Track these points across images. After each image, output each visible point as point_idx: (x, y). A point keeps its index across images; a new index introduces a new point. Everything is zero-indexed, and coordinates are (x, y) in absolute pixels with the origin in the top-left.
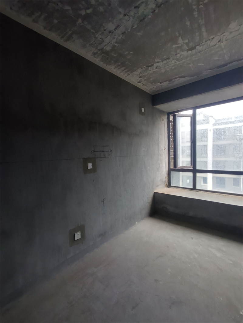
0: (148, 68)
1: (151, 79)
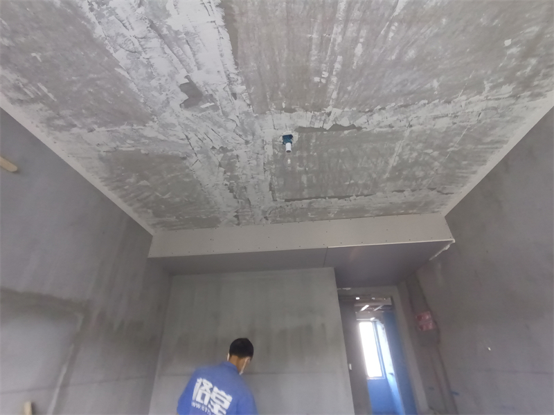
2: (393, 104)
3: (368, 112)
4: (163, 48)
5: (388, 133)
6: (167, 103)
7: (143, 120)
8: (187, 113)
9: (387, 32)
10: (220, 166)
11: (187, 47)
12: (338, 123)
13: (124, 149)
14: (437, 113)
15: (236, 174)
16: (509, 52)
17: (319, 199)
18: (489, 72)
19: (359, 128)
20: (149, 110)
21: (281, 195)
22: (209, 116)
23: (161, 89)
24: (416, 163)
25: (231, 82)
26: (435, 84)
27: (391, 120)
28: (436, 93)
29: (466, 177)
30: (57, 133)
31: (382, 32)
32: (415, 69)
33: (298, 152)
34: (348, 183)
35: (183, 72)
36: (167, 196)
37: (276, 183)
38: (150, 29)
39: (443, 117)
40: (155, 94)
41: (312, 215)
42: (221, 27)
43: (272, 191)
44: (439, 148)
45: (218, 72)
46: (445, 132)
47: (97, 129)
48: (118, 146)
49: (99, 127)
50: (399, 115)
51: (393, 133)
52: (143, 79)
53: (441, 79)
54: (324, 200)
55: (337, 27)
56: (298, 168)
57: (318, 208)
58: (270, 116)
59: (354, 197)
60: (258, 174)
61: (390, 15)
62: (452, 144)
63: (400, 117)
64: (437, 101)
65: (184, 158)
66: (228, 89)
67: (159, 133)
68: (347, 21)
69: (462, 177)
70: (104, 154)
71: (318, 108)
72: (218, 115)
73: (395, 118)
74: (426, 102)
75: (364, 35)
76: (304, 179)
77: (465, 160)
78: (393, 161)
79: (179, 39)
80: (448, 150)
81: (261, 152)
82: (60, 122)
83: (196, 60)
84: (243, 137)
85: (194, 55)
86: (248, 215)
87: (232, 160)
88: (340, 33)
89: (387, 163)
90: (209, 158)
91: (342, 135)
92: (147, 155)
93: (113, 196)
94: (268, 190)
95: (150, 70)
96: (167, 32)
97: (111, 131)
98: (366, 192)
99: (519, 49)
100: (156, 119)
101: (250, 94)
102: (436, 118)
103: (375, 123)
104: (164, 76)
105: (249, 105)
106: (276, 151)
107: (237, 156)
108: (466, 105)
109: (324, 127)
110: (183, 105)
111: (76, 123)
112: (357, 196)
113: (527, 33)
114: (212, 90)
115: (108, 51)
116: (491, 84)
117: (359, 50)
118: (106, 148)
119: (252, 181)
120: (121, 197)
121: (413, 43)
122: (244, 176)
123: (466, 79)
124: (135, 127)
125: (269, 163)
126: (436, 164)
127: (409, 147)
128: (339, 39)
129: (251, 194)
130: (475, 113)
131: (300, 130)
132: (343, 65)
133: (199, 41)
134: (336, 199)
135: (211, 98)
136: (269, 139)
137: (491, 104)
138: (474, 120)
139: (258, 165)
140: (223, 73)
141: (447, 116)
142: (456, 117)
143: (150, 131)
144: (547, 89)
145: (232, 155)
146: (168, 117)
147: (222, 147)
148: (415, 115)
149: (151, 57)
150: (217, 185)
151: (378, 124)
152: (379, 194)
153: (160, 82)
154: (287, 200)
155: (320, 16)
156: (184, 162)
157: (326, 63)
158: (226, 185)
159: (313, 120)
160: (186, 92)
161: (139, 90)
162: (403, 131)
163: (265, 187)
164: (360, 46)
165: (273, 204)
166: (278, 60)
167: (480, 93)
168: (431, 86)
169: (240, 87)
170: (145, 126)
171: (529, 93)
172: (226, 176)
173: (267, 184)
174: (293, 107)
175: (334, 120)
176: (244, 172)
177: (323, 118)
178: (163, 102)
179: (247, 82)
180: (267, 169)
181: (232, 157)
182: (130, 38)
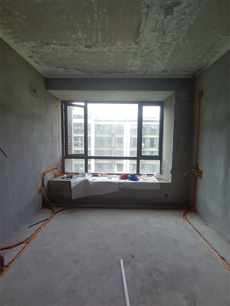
0: (44, 45)
1: (46, 60)
25: (147, 14)
66: (150, 10)
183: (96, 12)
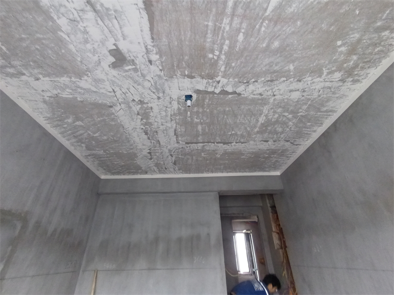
2: (263, 79)
3: (246, 83)
4: (97, 20)
5: (259, 99)
6: (99, 63)
7: (80, 75)
8: (114, 72)
9: (260, 27)
10: (138, 114)
11: (115, 21)
12: (224, 89)
13: (64, 96)
14: (292, 88)
15: (150, 121)
16: (340, 50)
17: (210, 144)
18: (327, 62)
19: (239, 94)
20: (85, 68)
21: (183, 139)
22: (131, 76)
23: (94, 52)
24: (277, 122)
25: (148, 51)
26: (292, 67)
27: (261, 90)
28: (292, 73)
29: (310, 134)
30: (9, 79)
31: (257, 27)
32: (278, 55)
33: (195, 108)
34: (230, 133)
35: (112, 41)
36: (97, 135)
37: (179, 130)
38: (87, 4)
39: (296, 91)
40: (90, 55)
41: (204, 155)
42: (142, 9)
43: (176, 135)
44: (292, 112)
45: (139, 43)
46: (297, 101)
47: (42, 78)
48: (59, 93)
49: (44, 77)
50: (267, 87)
51: (262, 99)
52: (80, 43)
53: (295, 64)
54: (213, 144)
55: (226, 19)
56: (196, 120)
57: (209, 150)
58: (176, 80)
59: (235, 143)
60: (166, 122)
61: (263, 15)
62: (300, 110)
63: (268, 88)
64: (292, 79)
65: (111, 107)
66: (145, 56)
67: (92, 85)
68: (233, 15)
69: (307, 134)
70: (48, 98)
71: (211, 77)
72: (138, 76)
73: (264, 89)
74: (285, 79)
75: (245, 27)
76: (200, 128)
77: (309, 122)
78: (262, 119)
79: (109, 15)
80: (299, 114)
81: (169, 106)
82: (11, 70)
83: (122, 32)
84: (156, 93)
85: (121, 28)
86: (158, 152)
87: (147, 111)
88: (228, 24)
89: (257, 121)
90: (130, 107)
91: (227, 98)
92: (82, 102)
93: (54, 132)
94: (174, 134)
95: (86, 36)
96: (101, 9)
97: (54, 81)
98: (242, 140)
99: (346, 48)
100: (89, 75)
101: (162, 62)
102: (291, 91)
103: (251, 92)
104: (97, 42)
105: (161, 70)
106: (180, 106)
107: (151, 108)
108: (311, 84)
109: (215, 91)
110: (111, 66)
111: (24, 72)
112: (236, 143)
113: (352, 38)
114: (134, 56)
115: (52, 18)
116: (328, 71)
117: (241, 37)
118: (49, 94)
119: (162, 127)
120: (61, 133)
121: (277, 37)
122: (156, 124)
123: (312, 65)
124: (73, 79)
125: (175, 114)
126: (291, 123)
127: (273, 110)
128: (227, 28)
129: (161, 137)
130: (316, 90)
131: (198, 92)
132: (229, 47)
133: (125, 18)
134: (222, 144)
135: (133, 62)
136: (175, 97)
137: (328, 84)
138: (316, 95)
139: (166, 116)
140: (142, 44)
141: (298, 90)
142: (304, 91)
143: (85, 83)
144: (362, 77)
145: (148, 106)
146: (99, 74)
147: (140, 100)
148: (277, 88)
149: (87, 26)
150: (136, 128)
151: (252, 92)
152: (252, 142)
153: (94, 46)
154: (187, 143)
155: (214, 10)
156: (111, 109)
157: (217, 45)
158: (142, 129)
159: (207, 86)
160: (114, 56)
161: (77, 51)
162: (269, 98)
163: (172, 133)
164: (241, 34)
165: (176, 145)
166: (183, 38)
167: (320, 76)
168: (289, 68)
169: (154, 56)
170: (81, 79)
171: (351, 79)
172: (142, 122)
173: (173, 130)
174: (193, 75)
175: (222, 87)
176: (156, 120)
177: (214, 85)
178: (96, 62)
179: (160, 53)
180: (173, 119)
181: (147, 108)
182: (71, 9)
183: (223, 52)
